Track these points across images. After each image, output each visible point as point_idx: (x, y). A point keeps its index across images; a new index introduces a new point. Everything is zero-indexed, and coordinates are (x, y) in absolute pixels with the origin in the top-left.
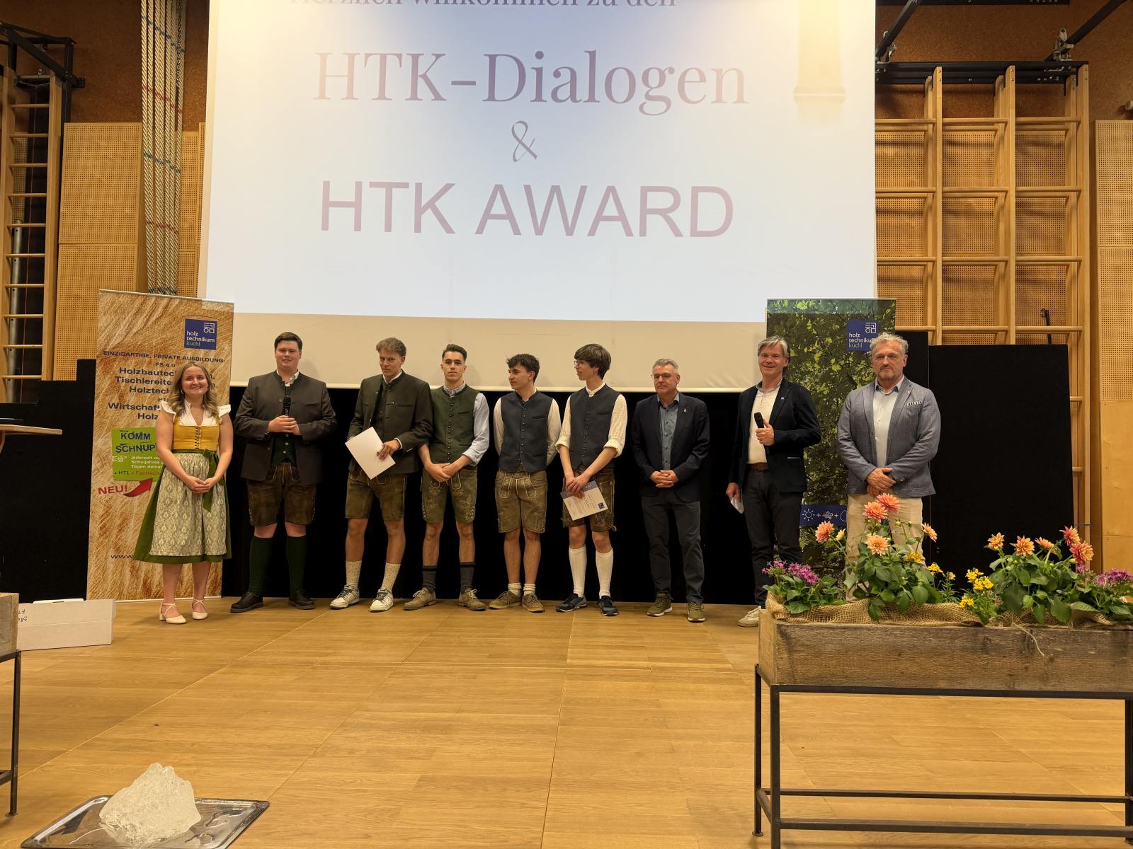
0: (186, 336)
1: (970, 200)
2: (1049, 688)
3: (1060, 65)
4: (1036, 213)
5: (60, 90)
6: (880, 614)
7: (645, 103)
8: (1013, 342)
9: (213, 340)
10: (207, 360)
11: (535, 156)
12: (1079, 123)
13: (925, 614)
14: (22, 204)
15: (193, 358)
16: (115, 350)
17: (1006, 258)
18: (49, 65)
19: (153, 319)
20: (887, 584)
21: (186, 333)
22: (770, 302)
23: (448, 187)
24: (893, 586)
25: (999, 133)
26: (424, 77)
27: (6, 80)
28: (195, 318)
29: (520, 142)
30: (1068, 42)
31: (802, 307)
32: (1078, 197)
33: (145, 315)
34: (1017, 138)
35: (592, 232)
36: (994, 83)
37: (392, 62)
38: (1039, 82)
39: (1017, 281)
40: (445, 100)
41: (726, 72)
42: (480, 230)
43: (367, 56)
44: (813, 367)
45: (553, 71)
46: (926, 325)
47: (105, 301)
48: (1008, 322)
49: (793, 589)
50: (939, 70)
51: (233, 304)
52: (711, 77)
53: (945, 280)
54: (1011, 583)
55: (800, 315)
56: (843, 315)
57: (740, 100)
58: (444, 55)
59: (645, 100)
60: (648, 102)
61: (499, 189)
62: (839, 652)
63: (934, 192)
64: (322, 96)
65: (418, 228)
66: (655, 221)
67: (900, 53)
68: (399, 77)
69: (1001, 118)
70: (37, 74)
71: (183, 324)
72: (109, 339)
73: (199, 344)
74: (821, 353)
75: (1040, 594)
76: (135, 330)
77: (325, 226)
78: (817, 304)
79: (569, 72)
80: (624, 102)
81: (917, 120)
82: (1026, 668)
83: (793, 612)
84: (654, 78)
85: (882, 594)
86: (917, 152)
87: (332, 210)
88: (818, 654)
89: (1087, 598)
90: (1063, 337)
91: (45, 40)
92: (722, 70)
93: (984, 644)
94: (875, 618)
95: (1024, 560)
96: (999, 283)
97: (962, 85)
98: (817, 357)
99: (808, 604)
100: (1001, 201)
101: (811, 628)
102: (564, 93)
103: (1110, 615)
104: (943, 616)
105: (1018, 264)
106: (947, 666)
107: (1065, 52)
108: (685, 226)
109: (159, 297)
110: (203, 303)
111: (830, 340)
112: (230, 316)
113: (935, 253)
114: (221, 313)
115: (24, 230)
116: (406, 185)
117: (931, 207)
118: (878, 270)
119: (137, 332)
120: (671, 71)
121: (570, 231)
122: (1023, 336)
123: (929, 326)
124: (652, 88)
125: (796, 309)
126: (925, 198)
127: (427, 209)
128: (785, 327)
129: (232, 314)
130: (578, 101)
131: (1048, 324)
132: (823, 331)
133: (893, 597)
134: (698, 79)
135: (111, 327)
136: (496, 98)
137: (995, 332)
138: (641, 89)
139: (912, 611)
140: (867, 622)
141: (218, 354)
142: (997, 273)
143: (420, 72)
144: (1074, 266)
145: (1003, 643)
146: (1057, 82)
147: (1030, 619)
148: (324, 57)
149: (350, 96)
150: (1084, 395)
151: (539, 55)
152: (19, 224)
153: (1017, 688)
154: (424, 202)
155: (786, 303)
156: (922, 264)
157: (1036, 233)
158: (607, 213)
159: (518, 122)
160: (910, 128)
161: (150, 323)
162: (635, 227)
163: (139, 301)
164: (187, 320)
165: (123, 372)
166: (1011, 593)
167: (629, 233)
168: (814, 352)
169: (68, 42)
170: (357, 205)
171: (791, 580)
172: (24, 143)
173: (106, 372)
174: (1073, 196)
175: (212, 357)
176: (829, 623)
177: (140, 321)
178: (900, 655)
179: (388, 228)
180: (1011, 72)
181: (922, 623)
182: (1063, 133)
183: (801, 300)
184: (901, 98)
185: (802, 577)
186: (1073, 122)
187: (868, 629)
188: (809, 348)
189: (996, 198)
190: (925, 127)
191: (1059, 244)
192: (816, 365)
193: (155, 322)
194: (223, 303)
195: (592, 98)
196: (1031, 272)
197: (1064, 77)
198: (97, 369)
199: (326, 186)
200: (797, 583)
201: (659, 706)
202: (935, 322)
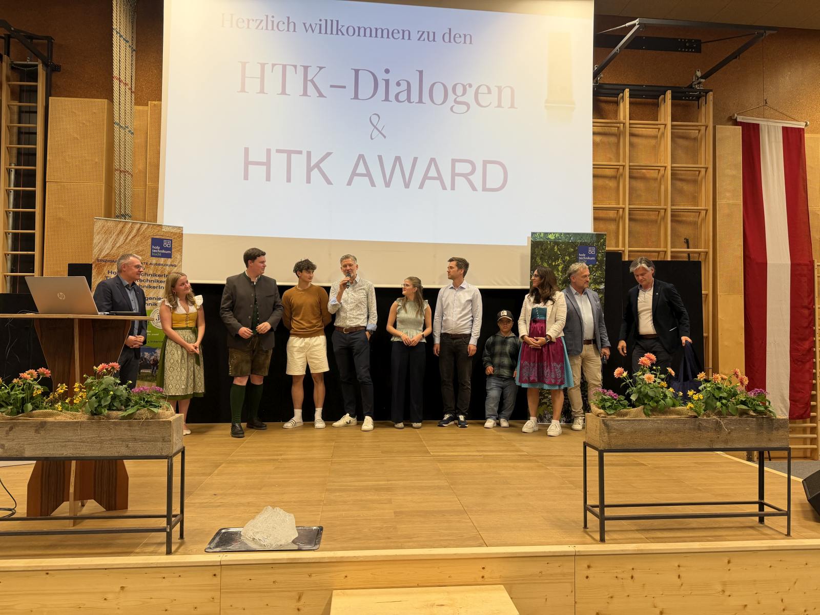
0: (152, 249)
1: (643, 171)
2: (728, 447)
3: (696, 91)
4: (681, 180)
5: (45, 73)
6: (650, 413)
7: (454, 106)
8: (669, 259)
9: (169, 252)
10: (166, 265)
11: (385, 137)
12: (707, 127)
13: (671, 413)
14: (14, 152)
15: (156, 264)
16: (106, 258)
17: (665, 207)
18: (37, 55)
19: (130, 237)
20: (652, 398)
21: (152, 247)
22: (533, 234)
23: (329, 154)
24: (656, 399)
25: (661, 130)
26: (312, 81)
27: (4, 65)
28: (158, 237)
29: (375, 127)
30: (702, 77)
31: (551, 237)
32: (706, 171)
33: (124, 234)
34: (672, 133)
35: (421, 187)
36: (658, 99)
37: (290, 69)
38: (683, 100)
39: (672, 221)
40: (326, 97)
41: (503, 89)
42: (349, 183)
43: (274, 65)
44: (558, 274)
45: (396, 81)
46: (619, 247)
47: (98, 225)
48: (666, 246)
49: (607, 401)
50: (627, 92)
51: (182, 228)
52: (495, 91)
53: (630, 219)
54: (709, 396)
55: (551, 242)
56: (576, 242)
57: (512, 106)
58: (325, 67)
59: (453, 104)
60: (456, 105)
61: (361, 157)
62: (632, 432)
63: (624, 166)
64: (243, 90)
65: (308, 181)
66: (460, 181)
67: (604, 78)
68: (295, 81)
69: (662, 122)
70: (26, 61)
71: (150, 241)
72: (101, 251)
73: (160, 255)
74: (562, 265)
75: (724, 401)
76: (118, 245)
77: (246, 177)
78: (560, 236)
79: (406, 83)
80: (441, 104)
81: (614, 121)
82: (718, 437)
83: (609, 413)
84: (459, 90)
85: (650, 403)
86: (613, 140)
87: (251, 167)
88: (622, 433)
89: (743, 403)
90: (696, 255)
91: (31, 37)
92: (501, 87)
93: (699, 426)
94: (647, 415)
95: (716, 385)
96: (661, 222)
97: (639, 99)
98: (560, 268)
99: (616, 409)
100: (662, 172)
101: (618, 421)
102: (403, 97)
103: (755, 411)
104: (678, 413)
105: (672, 211)
106: (681, 438)
107: (699, 83)
108: (478, 185)
109: (134, 223)
110: (164, 227)
111: (568, 258)
112: (181, 236)
113: (624, 203)
114: (175, 234)
115: (16, 171)
116: (300, 152)
117: (622, 175)
118: (594, 213)
119: (119, 247)
120: (470, 86)
121: (407, 185)
122: (676, 254)
123: (620, 248)
124: (458, 96)
125: (548, 239)
126: (618, 169)
127: (314, 169)
128: (542, 249)
129: (182, 234)
130: (411, 103)
131: (688, 248)
132: (564, 252)
133: (656, 404)
134: (486, 92)
135: (102, 242)
136: (359, 97)
137: (659, 252)
138: (451, 97)
139: (664, 411)
140: (644, 417)
141: (173, 261)
142: (660, 215)
143: (309, 78)
144: (703, 213)
145: (708, 425)
146: (694, 100)
147: (719, 414)
148: (244, 65)
149: (262, 91)
150: (709, 291)
151: (387, 71)
152: (13, 166)
153: (714, 447)
154: (313, 164)
155: (542, 235)
156: (617, 209)
157: (681, 192)
158: (429, 175)
159: (374, 114)
160: (609, 125)
161: (128, 241)
162: (448, 183)
163: (121, 225)
164: (152, 238)
165: (110, 273)
166: (709, 401)
167: (444, 188)
168: (558, 265)
169: (49, 39)
170: (268, 164)
171: (606, 397)
172: (16, 109)
173: (99, 273)
174: (703, 171)
175: (169, 263)
176: (626, 418)
177: (122, 238)
178: (660, 432)
179: (289, 180)
180: (669, 94)
181: (670, 417)
182: (697, 131)
183: (551, 233)
184: (603, 105)
185: (611, 396)
186: (703, 126)
187: (645, 420)
188: (555, 263)
189: (659, 170)
190: (618, 125)
191: (695, 199)
192: (559, 273)
193: (131, 240)
194: (176, 227)
195: (420, 101)
196: (679, 216)
197: (698, 98)
198: (93, 271)
199: (247, 150)
200: (609, 399)
201: (500, 475)
202: (624, 246)
